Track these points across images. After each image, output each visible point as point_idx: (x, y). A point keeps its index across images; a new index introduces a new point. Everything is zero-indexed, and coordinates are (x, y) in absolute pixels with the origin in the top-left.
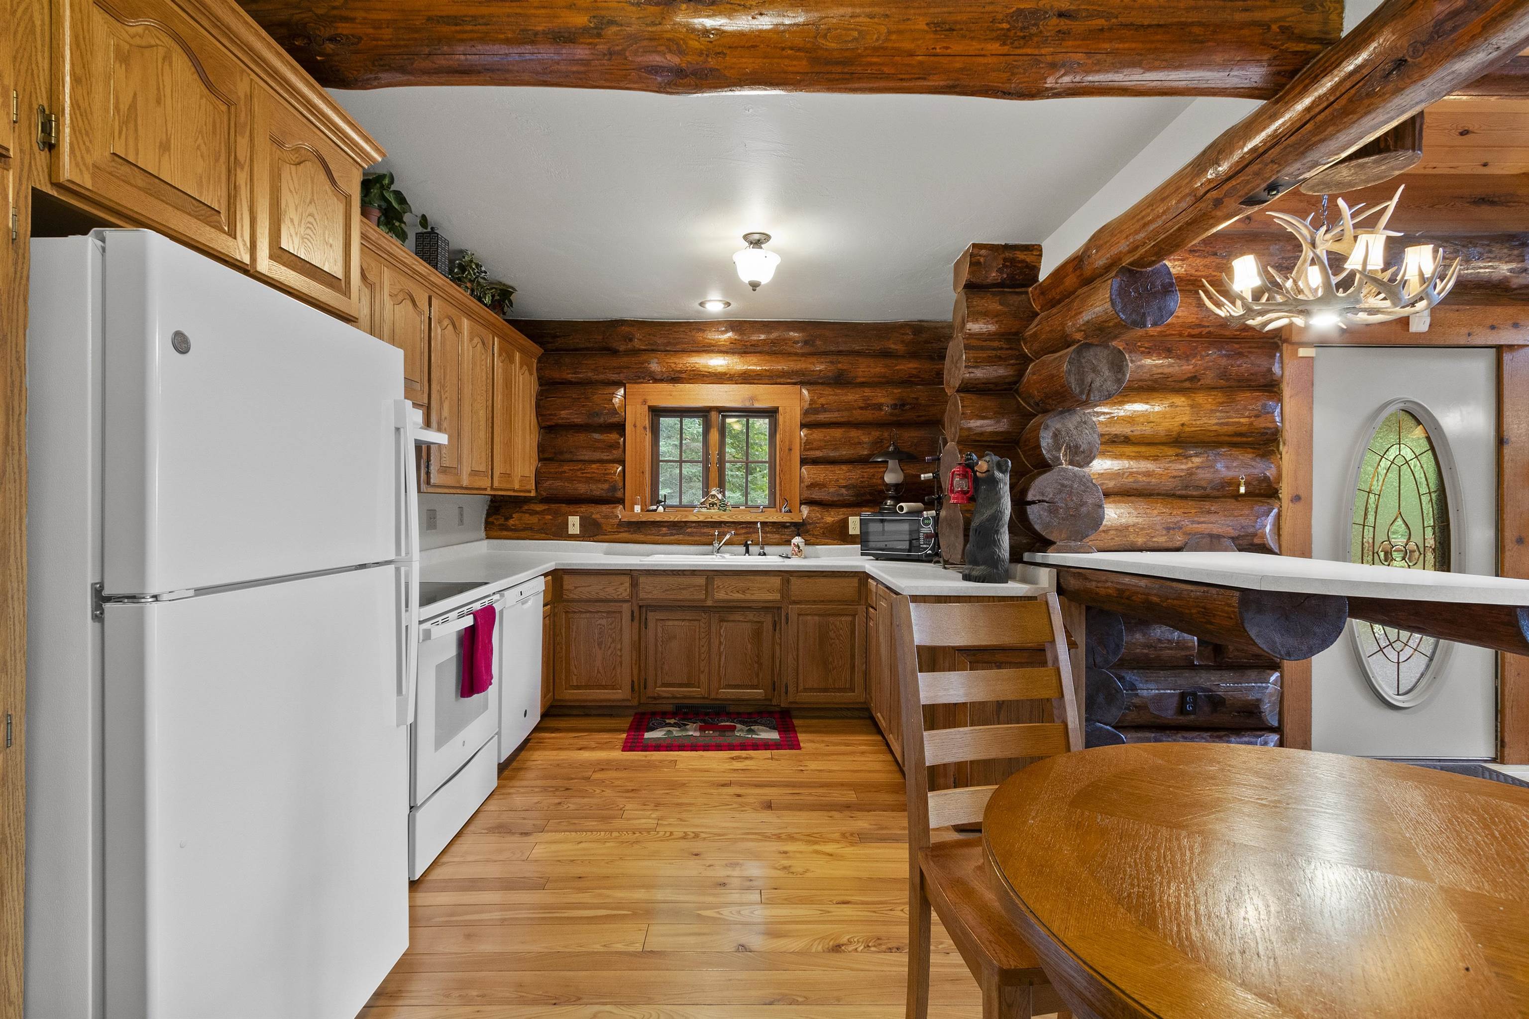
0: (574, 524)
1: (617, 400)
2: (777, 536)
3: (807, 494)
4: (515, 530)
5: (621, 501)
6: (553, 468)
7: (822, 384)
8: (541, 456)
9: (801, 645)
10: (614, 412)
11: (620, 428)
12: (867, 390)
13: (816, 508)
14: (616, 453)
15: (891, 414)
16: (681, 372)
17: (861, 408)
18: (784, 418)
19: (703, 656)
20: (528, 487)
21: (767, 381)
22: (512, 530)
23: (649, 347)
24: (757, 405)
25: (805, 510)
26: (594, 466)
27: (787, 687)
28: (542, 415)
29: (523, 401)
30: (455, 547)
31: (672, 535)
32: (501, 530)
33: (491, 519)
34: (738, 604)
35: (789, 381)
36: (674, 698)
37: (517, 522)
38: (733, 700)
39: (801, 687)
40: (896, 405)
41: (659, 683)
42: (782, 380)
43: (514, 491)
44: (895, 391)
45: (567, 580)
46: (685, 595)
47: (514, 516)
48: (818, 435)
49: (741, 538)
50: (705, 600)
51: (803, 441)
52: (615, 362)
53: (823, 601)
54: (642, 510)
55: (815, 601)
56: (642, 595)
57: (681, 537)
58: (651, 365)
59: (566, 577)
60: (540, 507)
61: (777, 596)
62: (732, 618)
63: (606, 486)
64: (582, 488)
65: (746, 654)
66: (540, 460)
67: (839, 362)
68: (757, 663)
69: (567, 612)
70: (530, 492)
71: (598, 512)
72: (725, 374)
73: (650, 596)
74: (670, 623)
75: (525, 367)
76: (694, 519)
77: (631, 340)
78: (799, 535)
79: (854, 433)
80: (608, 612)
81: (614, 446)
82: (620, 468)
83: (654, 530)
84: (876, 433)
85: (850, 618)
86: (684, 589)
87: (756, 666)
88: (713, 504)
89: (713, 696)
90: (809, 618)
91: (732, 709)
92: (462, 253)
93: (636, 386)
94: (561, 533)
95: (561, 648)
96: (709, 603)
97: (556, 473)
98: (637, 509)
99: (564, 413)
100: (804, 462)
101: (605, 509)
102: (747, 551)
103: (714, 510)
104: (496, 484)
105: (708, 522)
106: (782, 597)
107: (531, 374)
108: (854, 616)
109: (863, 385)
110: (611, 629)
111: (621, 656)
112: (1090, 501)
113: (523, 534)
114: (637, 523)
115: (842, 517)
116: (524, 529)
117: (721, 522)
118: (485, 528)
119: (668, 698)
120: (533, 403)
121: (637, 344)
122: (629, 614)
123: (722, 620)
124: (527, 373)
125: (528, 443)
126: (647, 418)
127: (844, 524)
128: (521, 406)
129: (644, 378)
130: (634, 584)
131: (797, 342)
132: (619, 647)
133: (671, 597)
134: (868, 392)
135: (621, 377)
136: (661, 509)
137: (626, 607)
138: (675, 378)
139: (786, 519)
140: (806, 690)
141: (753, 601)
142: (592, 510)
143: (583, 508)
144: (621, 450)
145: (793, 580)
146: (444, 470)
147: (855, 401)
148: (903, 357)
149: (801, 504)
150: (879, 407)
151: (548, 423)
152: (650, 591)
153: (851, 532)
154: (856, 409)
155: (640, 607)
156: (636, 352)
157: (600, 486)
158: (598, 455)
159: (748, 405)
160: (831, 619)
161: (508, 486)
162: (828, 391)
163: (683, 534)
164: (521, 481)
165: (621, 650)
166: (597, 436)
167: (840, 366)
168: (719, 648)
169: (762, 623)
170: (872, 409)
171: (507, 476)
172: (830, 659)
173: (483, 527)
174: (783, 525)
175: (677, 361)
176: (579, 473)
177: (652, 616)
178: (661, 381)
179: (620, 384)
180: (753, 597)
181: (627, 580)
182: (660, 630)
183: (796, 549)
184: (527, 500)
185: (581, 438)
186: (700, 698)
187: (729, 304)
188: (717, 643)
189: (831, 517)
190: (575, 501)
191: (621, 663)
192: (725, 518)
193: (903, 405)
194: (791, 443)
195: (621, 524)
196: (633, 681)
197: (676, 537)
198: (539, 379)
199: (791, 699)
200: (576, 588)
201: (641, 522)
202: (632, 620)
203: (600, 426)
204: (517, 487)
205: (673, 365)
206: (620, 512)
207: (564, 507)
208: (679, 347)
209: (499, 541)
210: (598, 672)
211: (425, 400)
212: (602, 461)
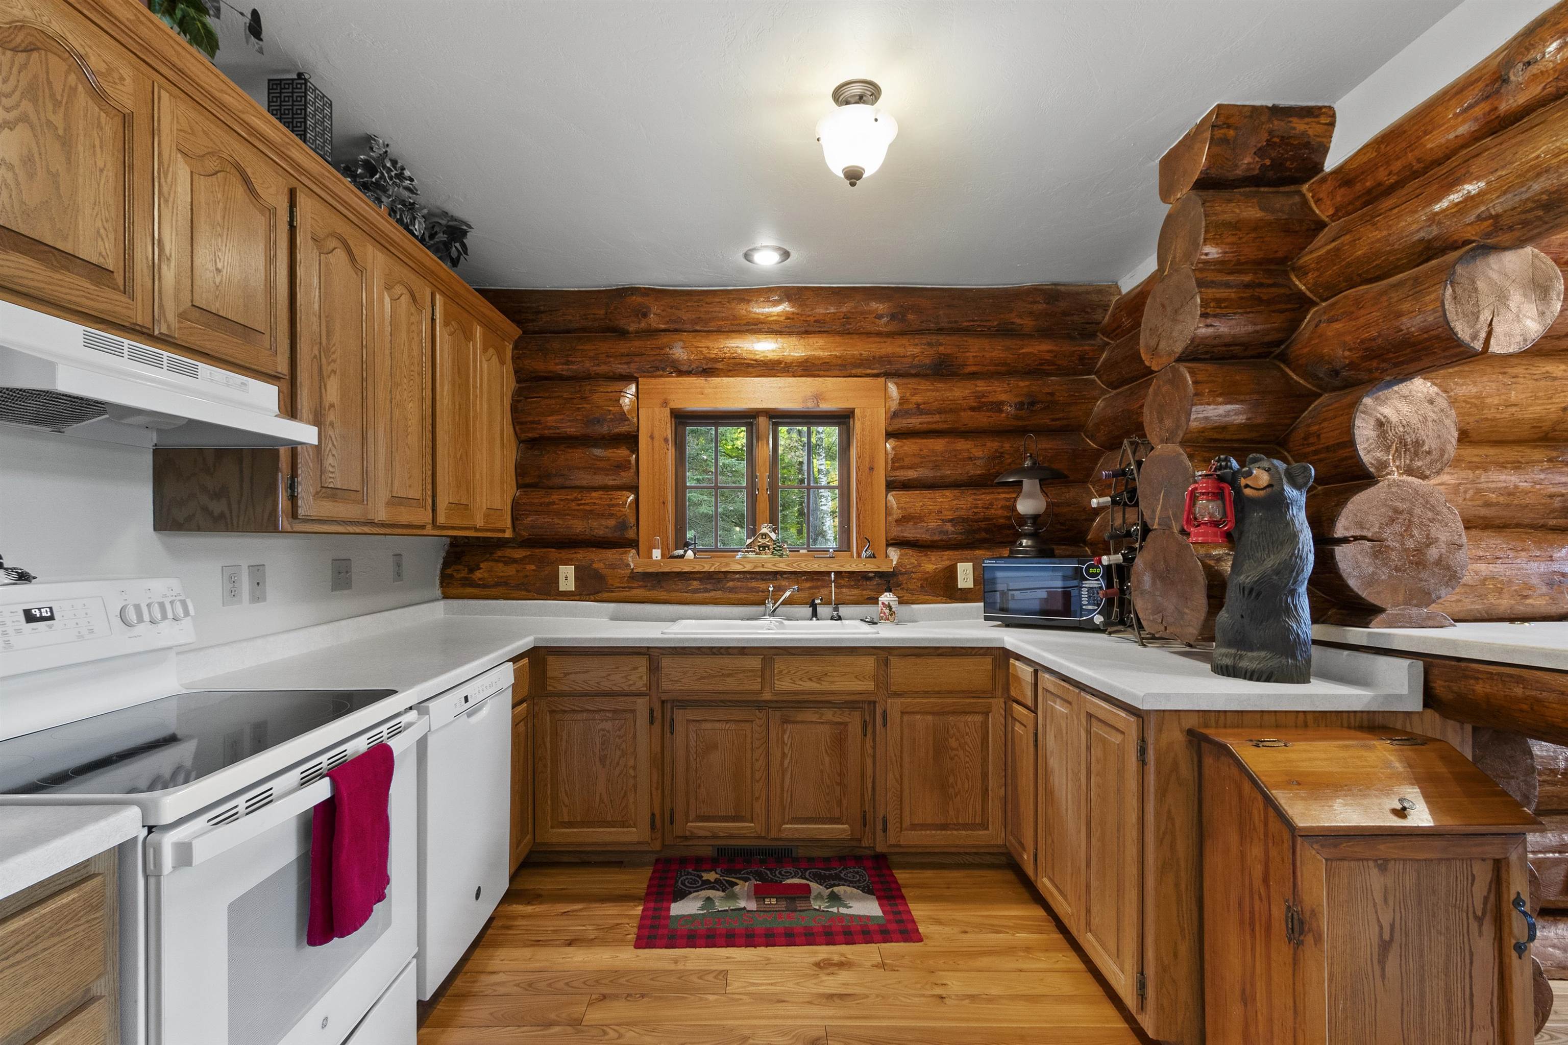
0: (567, 576)
1: (627, 400)
2: (856, 592)
3: (896, 532)
4: (485, 586)
5: (634, 544)
6: (537, 497)
7: (915, 375)
8: (520, 481)
9: (906, 759)
10: (622, 417)
11: (631, 440)
12: (980, 383)
13: (910, 552)
14: (625, 477)
15: (1016, 418)
16: (715, 360)
17: (973, 409)
18: (863, 424)
19: (757, 777)
20: (499, 525)
21: (838, 373)
22: (478, 586)
23: (672, 326)
24: (825, 406)
25: (894, 555)
26: (594, 494)
27: (885, 822)
28: (522, 423)
29: (489, 400)
30: (386, 614)
31: (706, 591)
32: (464, 586)
33: (449, 571)
34: (812, 698)
35: (869, 371)
36: (715, 837)
37: (486, 575)
38: (803, 840)
39: (907, 822)
40: (1022, 404)
41: (692, 816)
42: (859, 371)
43: (476, 529)
44: (1021, 384)
45: (554, 666)
46: (731, 684)
47: (482, 565)
48: (910, 446)
49: (804, 595)
50: (761, 692)
51: (890, 457)
52: (623, 347)
53: (938, 692)
54: (663, 555)
55: (927, 692)
56: (666, 685)
57: (719, 594)
58: (674, 351)
59: (551, 659)
60: (519, 554)
61: (869, 686)
62: (800, 717)
63: (612, 522)
64: (578, 526)
65: (822, 772)
66: (519, 486)
67: (941, 344)
68: (839, 784)
69: (552, 712)
70: (504, 531)
71: (601, 559)
72: (779, 362)
73: (677, 686)
74: (708, 726)
75: (491, 351)
76: (738, 568)
77: (645, 315)
78: (890, 591)
79: (962, 445)
80: (615, 711)
81: (622, 466)
82: (632, 497)
83: (680, 585)
84: (993, 445)
85: (978, 718)
86: (729, 675)
87: (838, 788)
88: (764, 547)
89: (773, 834)
90: (918, 717)
91: (801, 852)
92: (368, 141)
93: (653, 381)
94: (547, 589)
95: (545, 766)
96: (767, 696)
97: (541, 504)
98: (657, 554)
99: (551, 420)
100: (891, 486)
101: (611, 555)
102: (815, 614)
103: (766, 556)
104: (441, 519)
105: (757, 573)
106: (877, 686)
107: (502, 362)
108: (986, 714)
109: (973, 376)
110: (620, 737)
111: (635, 777)
112: (1442, 538)
113: (493, 591)
114: (657, 574)
115: (948, 563)
116: (496, 585)
117: (776, 573)
118: (441, 583)
119: (706, 837)
120: (507, 406)
121: (654, 321)
122: (646, 715)
123: (786, 721)
124: (495, 359)
125: (498, 462)
126: (669, 425)
127: (951, 573)
128: (485, 406)
129: (664, 370)
130: (654, 668)
131: (880, 317)
132: (631, 763)
133: (710, 688)
134: (981, 386)
135: (632, 369)
136: (690, 554)
137: (642, 705)
138: (709, 369)
139: (870, 567)
140: (914, 827)
141: (833, 693)
142: (593, 556)
143: (581, 555)
144: (633, 470)
145: (893, 660)
146: (331, 494)
147: (964, 398)
148: (1030, 336)
149: (888, 545)
150: (998, 407)
151: (530, 435)
152: (678, 679)
153: (961, 584)
154: (964, 410)
155: (663, 702)
156: (652, 333)
157: (604, 522)
158: (600, 480)
159: (810, 406)
160: (951, 719)
161: (465, 523)
162: (924, 385)
163: (722, 589)
164: (487, 516)
165: (634, 768)
166: (598, 452)
167: (941, 348)
168: (782, 764)
169: (845, 724)
170: (988, 411)
171: (461, 507)
172: (951, 780)
173: (438, 582)
174: (863, 576)
175: (710, 344)
176: (573, 505)
177: (680, 716)
178: (688, 373)
179: (629, 378)
180: (834, 688)
181: (642, 663)
182: (692, 736)
183: (887, 611)
184: (501, 543)
185: (577, 455)
186: (755, 837)
187: (786, 256)
188: (779, 754)
189: (932, 564)
190: (569, 544)
191: (635, 787)
192: (783, 567)
193: (1032, 404)
194: (872, 459)
195: (634, 576)
196: (653, 815)
197: (712, 594)
198: (516, 372)
199: (892, 841)
200: (566, 674)
201: (663, 573)
202: (652, 723)
203: (603, 437)
204: (480, 523)
205: (705, 351)
206: (631, 559)
207: (553, 553)
208: (712, 326)
209: (460, 602)
210: (601, 801)
211: (283, 367)
212: (605, 488)
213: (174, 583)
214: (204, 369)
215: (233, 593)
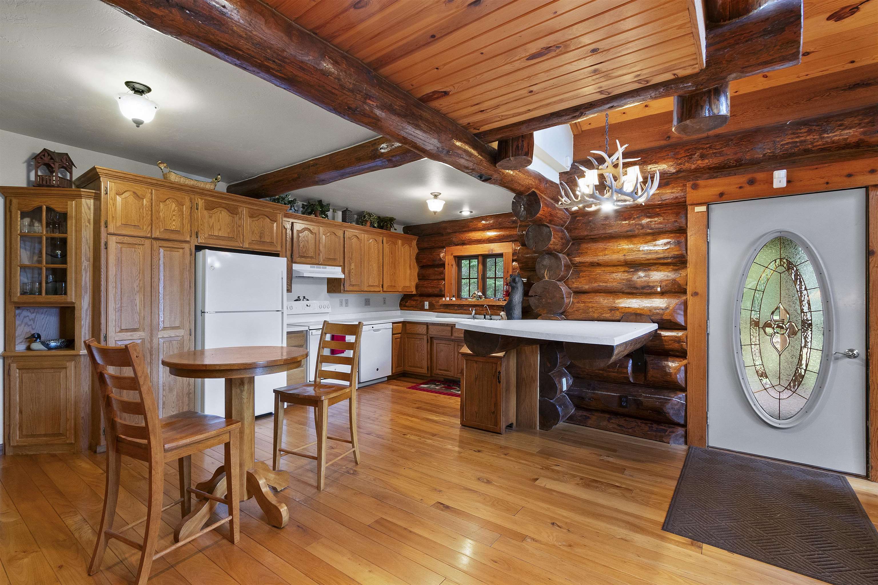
0: (427, 304)
1: (442, 254)
2: (499, 311)
5: (443, 296)
6: (422, 282)
10: (442, 259)
11: (443, 265)
14: (442, 276)
16: (465, 240)
18: (506, 257)
19: (452, 360)
20: (413, 290)
21: (499, 241)
22: (407, 307)
23: (452, 231)
24: (494, 252)
26: (435, 281)
28: (419, 262)
31: (459, 310)
33: (402, 303)
35: (508, 240)
36: (443, 375)
37: (409, 304)
41: (438, 369)
42: (504, 240)
46: (444, 334)
47: (409, 301)
50: (451, 336)
51: (512, 268)
52: (442, 238)
56: (430, 333)
58: (454, 238)
60: (417, 298)
63: (438, 290)
64: (430, 291)
66: (419, 279)
69: (408, 338)
70: (412, 292)
71: (434, 300)
72: (481, 240)
73: (432, 333)
74: (441, 345)
75: (406, 245)
76: (465, 303)
77: (446, 229)
80: (420, 339)
81: (443, 273)
82: (443, 282)
83: (452, 308)
86: (443, 331)
88: (475, 297)
89: (456, 376)
92: (363, 212)
93: (449, 248)
94: (422, 309)
95: (406, 351)
96: (453, 338)
97: (423, 284)
98: (448, 299)
99: (426, 260)
101: (437, 299)
102: (485, 318)
103: (474, 300)
107: (411, 247)
110: (421, 345)
111: (424, 356)
112: (558, 296)
113: (410, 308)
114: (447, 305)
116: (411, 307)
118: (400, 306)
119: (440, 375)
121: (449, 231)
122: (427, 340)
123: (458, 345)
124: (408, 247)
126: (455, 261)
128: (403, 260)
129: (451, 244)
130: (428, 328)
132: (423, 352)
133: (440, 334)
135: (444, 245)
136: (454, 299)
137: (425, 337)
138: (463, 244)
143: (430, 299)
146: (353, 286)
151: (420, 265)
152: (433, 331)
155: (430, 337)
156: (450, 233)
157: (436, 289)
158: (436, 277)
161: (394, 290)
163: (462, 309)
164: (403, 288)
165: (424, 354)
166: (436, 269)
171: (393, 287)
174: (497, 306)
175: (463, 236)
176: (430, 285)
177: (434, 342)
178: (458, 245)
179: (443, 248)
181: (425, 326)
182: (437, 347)
184: (413, 295)
185: (431, 270)
186: (451, 377)
187: (471, 212)
190: (429, 296)
191: (424, 359)
192: (478, 303)
194: (508, 268)
195: (441, 305)
196: (428, 367)
198: (418, 248)
200: (410, 328)
201: (449, 304)
202: (428, 343)
203: (437, 265)
204: (400, 290)
205: (462, 238)
206: (442, 300)
207: (424, 298)
209: (405, 311)
210: (417, 362)
211: (342, 264)
212: (438, 279)
213: (328, 302)
214: (327, 267)
215: (341, 305)
